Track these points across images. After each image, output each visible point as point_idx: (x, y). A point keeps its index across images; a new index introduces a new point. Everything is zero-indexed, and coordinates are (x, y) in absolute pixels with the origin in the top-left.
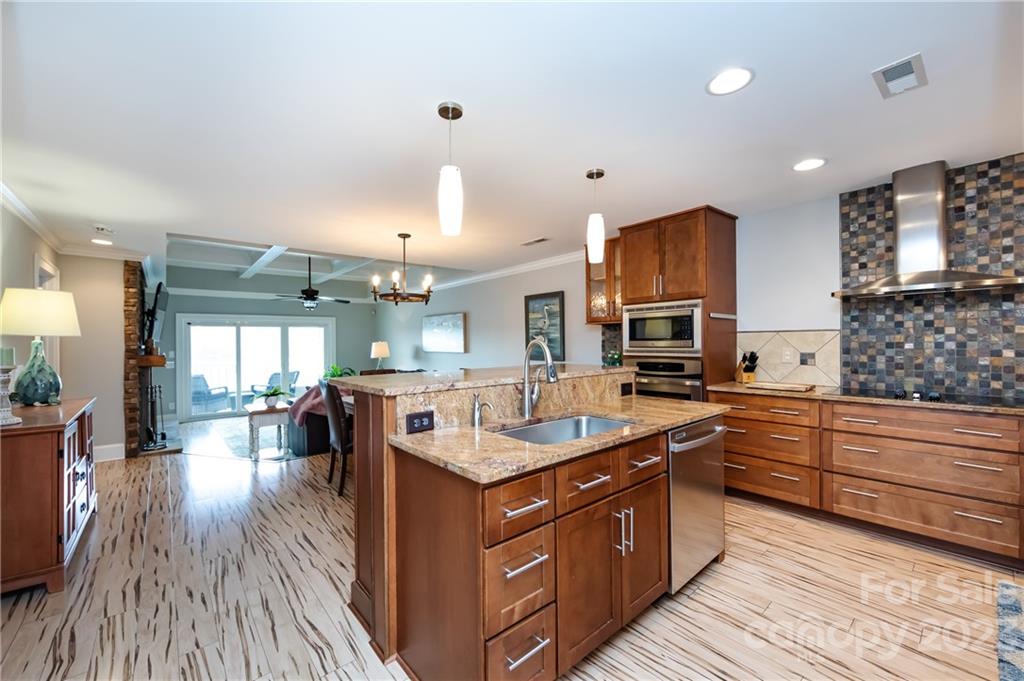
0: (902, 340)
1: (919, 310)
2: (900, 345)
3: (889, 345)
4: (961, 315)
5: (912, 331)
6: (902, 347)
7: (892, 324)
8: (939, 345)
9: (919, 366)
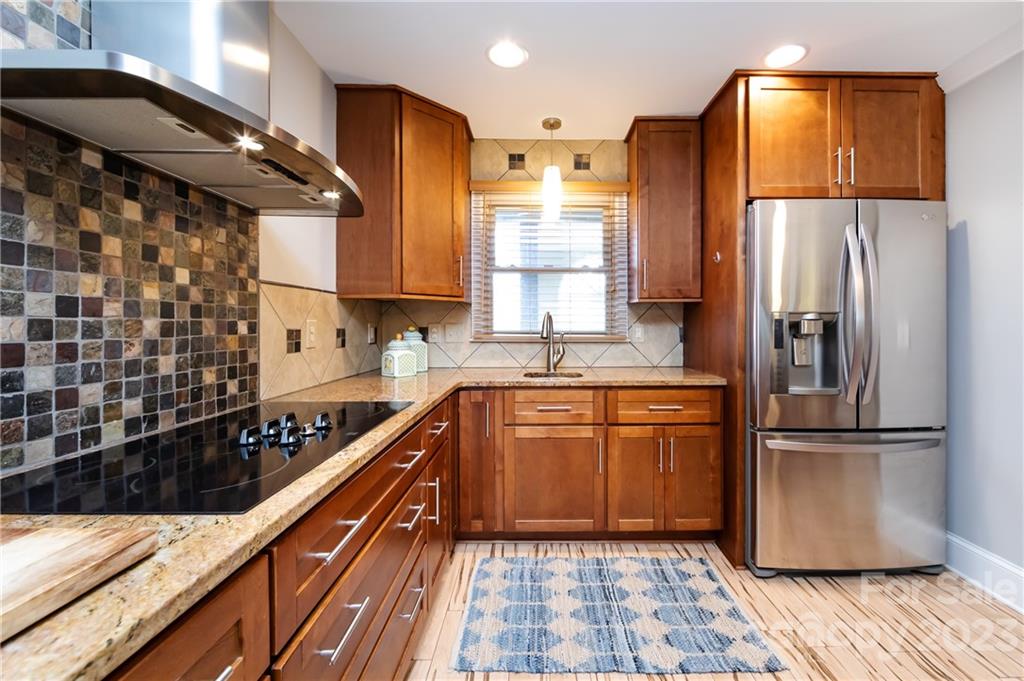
0: (99, 293)
1: (132, 211)
2: (94, 307)
3: (66, 306)
4: (196, 244)
5: (118, 266)
6: (98, 313)
7: (72, 239)
8: (167, 310)
9: (132, 367)
